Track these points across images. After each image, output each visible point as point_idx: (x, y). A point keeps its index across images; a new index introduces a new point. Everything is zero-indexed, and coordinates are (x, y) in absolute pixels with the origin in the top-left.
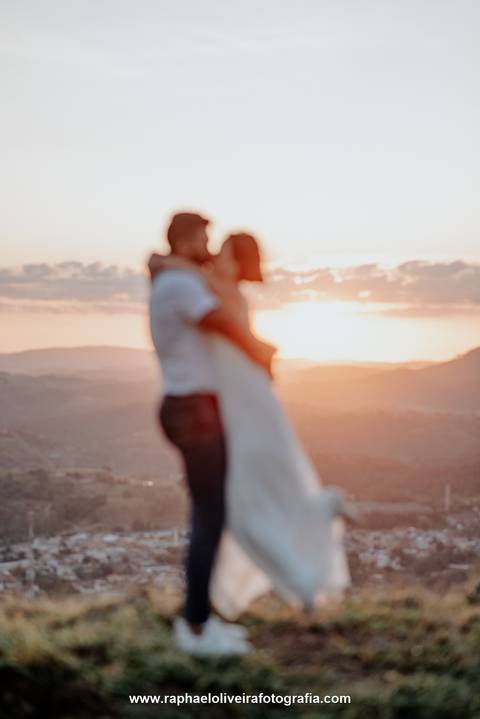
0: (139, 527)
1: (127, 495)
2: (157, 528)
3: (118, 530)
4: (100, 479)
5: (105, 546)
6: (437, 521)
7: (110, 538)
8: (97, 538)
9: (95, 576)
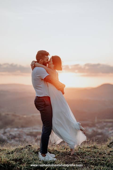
0: (23, 127)
1: (20, 119)
2: (27, 127)
3: (17, 128)
4: (13, 115)
5: (14, 131)
6: (93, 125)
7: (16, 129)
8: (12, 129)
9: (12, 138)
